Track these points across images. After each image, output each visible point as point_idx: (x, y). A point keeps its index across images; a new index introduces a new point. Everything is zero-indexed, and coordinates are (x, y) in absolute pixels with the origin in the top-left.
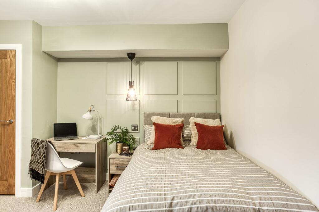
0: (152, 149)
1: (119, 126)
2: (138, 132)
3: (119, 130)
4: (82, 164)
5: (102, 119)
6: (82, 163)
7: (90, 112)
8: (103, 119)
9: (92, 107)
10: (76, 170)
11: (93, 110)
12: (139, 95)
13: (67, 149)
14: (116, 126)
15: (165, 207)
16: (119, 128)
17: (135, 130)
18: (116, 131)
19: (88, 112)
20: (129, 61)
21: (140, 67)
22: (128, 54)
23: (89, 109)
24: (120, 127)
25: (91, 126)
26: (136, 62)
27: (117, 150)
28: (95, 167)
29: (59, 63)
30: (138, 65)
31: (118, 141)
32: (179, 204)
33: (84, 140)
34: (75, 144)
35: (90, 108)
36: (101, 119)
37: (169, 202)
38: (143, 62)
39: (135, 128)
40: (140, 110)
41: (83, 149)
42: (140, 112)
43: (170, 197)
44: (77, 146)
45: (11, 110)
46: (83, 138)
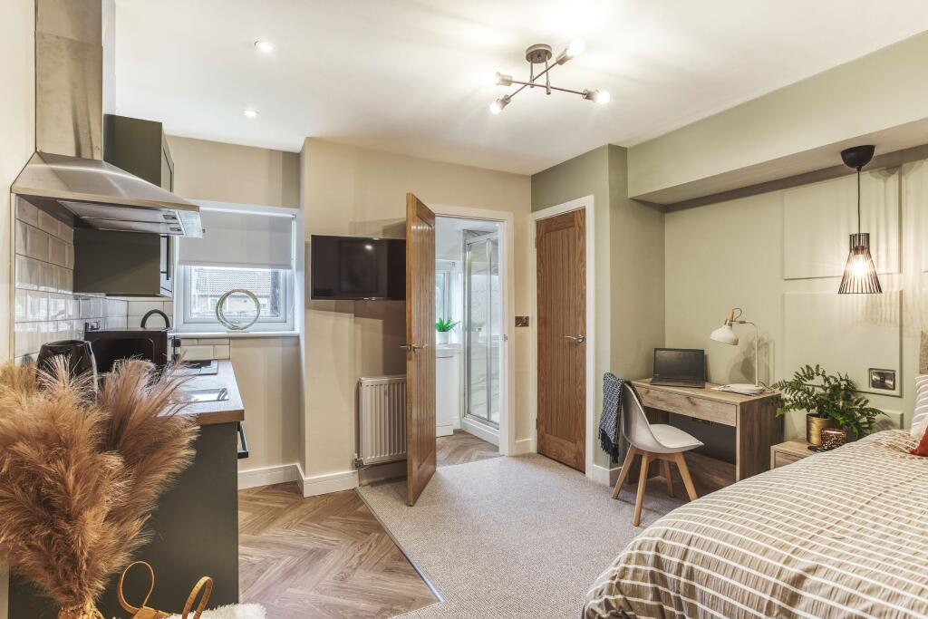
0: (913, 452)
1: (818, 366)
2: (896, 392)
3: (818, 380)
4: (701, 446)
5: (771, 346)
6: (701, 443)
7: (731, 325)
8: (774, 345)
9: (737, 313)
10: (688, 454)
11: (739, 320)
12: (901, 271)
13: (672, 405)
14: (808, 367)
15: (778, 577)
16: (818, 375)
17: (881, 384)
18: (809, 382)
19: (727, 327)
20: (850, 173)
21: (903, 179)
22: (845, 154)
23: (729, 318)
24: (821, 372)
25: (742, 360)
26: (887, 169)
27: (809, 434)
28: (735, 463)
29: (667, 215)
30: (896, 176)
31: (814, 411)
32: (826, 590)
33: (715, 392)
34: (688, 398)
35: (730, 315)
36: (767, 344)
37: (795, 570)
38: (918, 163)
39: (883, 379)
40: (904, 323)
41: (707, 412)
42: (904, 328)
43: (809, 562)
44: (694, 404)
45: (581, 318)
46: (716, 389)
